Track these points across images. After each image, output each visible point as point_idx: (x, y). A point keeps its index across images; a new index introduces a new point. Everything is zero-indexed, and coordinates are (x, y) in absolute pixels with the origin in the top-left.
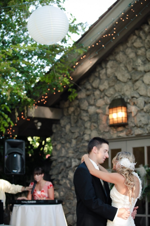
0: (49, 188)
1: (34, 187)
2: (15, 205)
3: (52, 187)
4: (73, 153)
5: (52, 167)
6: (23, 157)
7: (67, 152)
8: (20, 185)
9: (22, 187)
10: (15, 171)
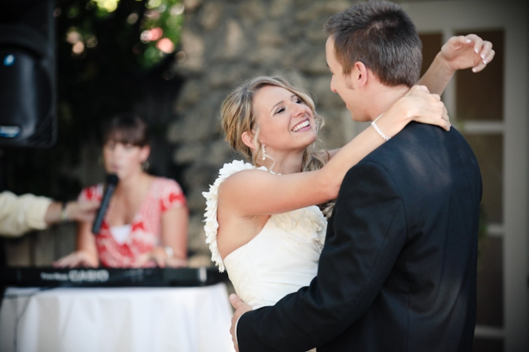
0: (163, 209)
1: (104, 202)
2: (11, 291)
3: (178, 204)
4: (278, 45)
5: (179, 108)
6: (49, 64)
7: (251, 39)
8: (38, 193)
9: (50, 206)
10: (11, 132)
